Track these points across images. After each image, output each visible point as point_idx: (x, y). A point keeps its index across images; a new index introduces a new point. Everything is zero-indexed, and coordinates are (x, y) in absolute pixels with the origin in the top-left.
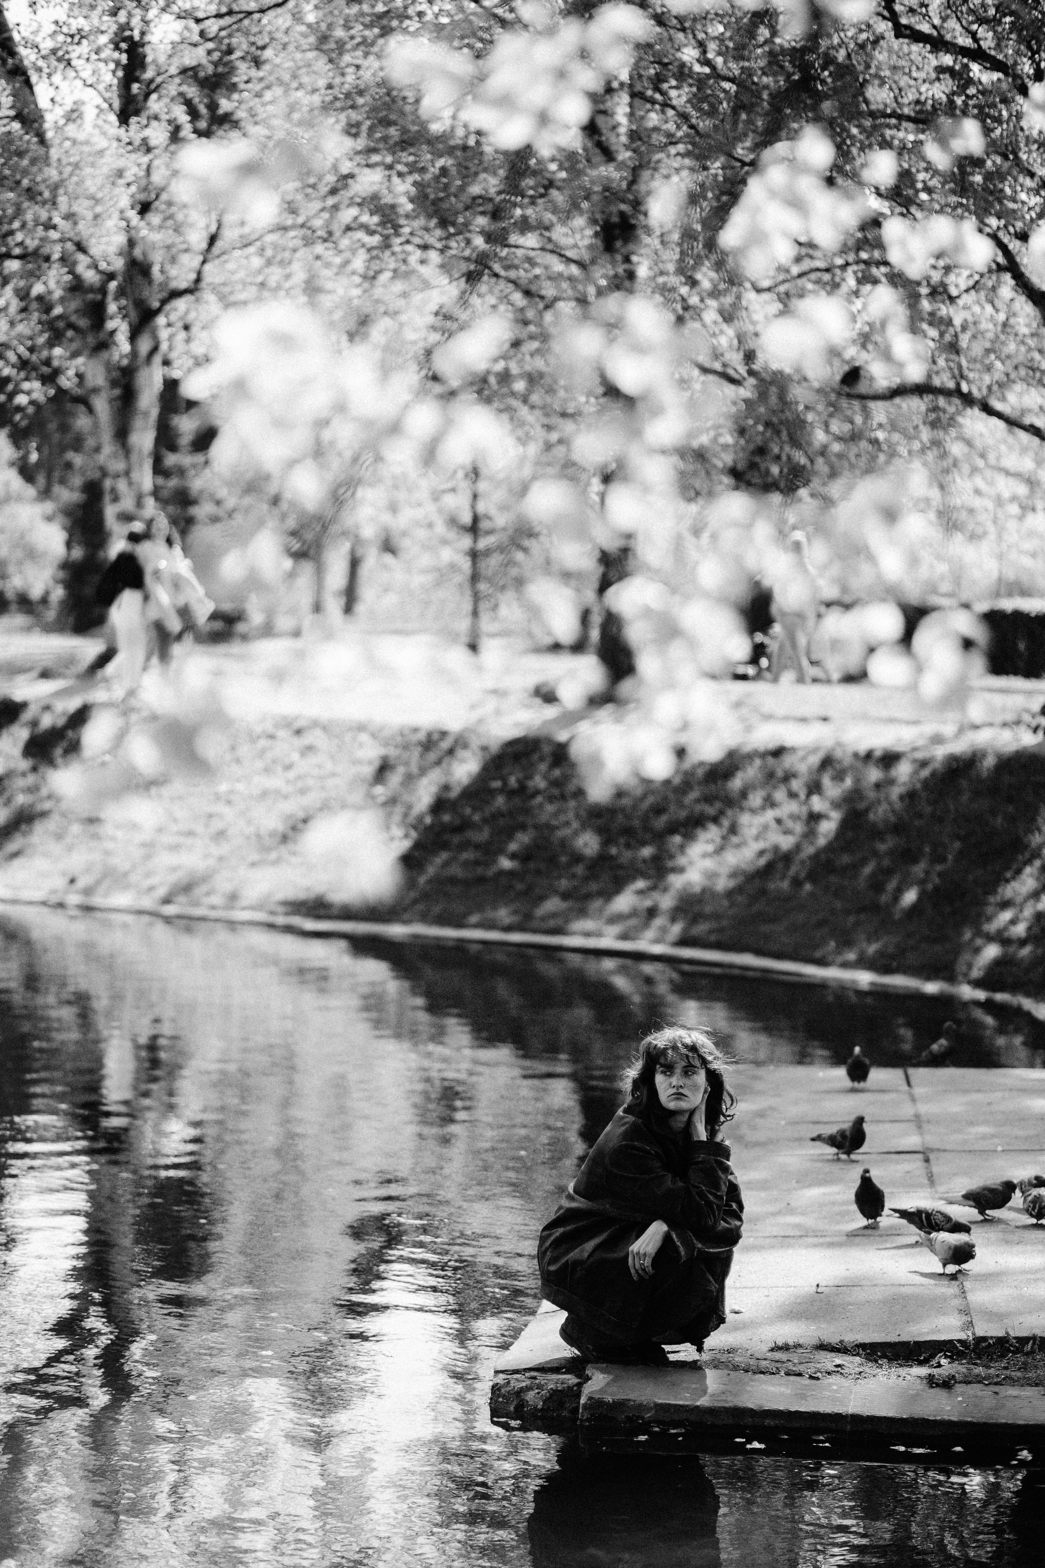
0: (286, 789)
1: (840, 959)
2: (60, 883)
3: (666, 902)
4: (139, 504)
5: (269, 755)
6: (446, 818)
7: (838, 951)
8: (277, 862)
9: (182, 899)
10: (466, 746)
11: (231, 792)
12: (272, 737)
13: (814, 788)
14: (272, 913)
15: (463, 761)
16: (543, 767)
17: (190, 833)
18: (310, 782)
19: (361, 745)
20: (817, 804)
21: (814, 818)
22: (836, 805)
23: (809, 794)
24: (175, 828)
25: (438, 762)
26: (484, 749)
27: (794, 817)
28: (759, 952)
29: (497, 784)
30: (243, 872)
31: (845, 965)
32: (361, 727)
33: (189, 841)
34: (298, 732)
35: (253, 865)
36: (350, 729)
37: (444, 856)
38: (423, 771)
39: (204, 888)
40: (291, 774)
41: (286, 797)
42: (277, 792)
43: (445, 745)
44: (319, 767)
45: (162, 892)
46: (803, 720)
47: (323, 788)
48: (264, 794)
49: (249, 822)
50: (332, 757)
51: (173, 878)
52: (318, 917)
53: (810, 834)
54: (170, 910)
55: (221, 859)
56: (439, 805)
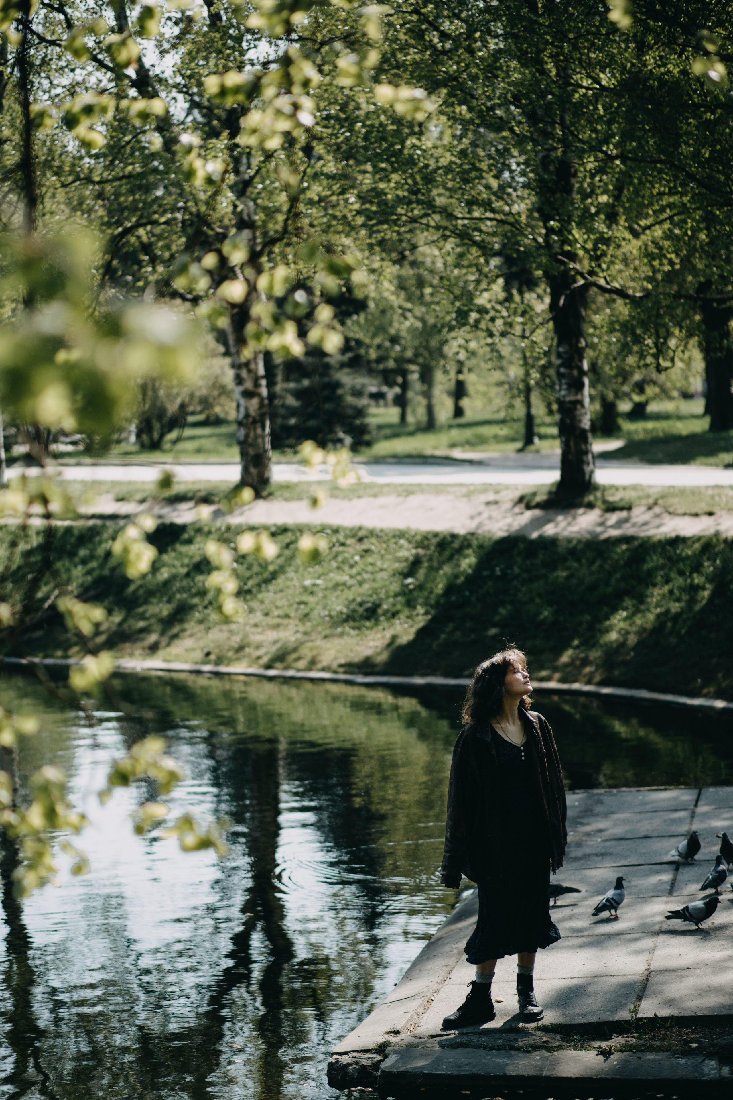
0: (350, 582)
1: (705, 691)
2: (199, 655)
3: (595, 654)
4: (257, 385)
5: (340, 558)
6: (453, 598)
7: (705, 685)
8: (341, 635)
9: (278, 665)
10: (469, 546)
11: (314, 585)
12: (343, 544)
13: (697, 568)
14: (335, 672)
15: (466, 556)
16: (519, 560)
17: (287, 616)
18: (366, 576)
19: (401, 547)
20: (698, 580)
21: (694, 589)
22: (710, 579)
23: (691, 573)
24: (276, 613)
25: (450, 558)
26: (481, 547)
27: (681, 589)
28: (651, 689)
29: (485, 573)
30: (319, 642)
31: (706, 696)
32: (401, 534)
33: (286, 621)
34: (361, 540)
35: (326, 637)
36: (394, 536)
37: (451, 626)
38: (441, 564)
39: (294, 656)
40: (354, 571)
41: (350, 588)
42: (344, 584)
43: (456, 545)
44: (372, 564)
45: (265, 660)
46: (696, 515)
47: (374, 580)
48: (336, 586)
49: (324, 608)
50: (382, 557)
51: (274, 649)
52: (366, 674)
53: (692, 601)
54: (272, 673)
55: (305, 633)
56: (450, 589)
